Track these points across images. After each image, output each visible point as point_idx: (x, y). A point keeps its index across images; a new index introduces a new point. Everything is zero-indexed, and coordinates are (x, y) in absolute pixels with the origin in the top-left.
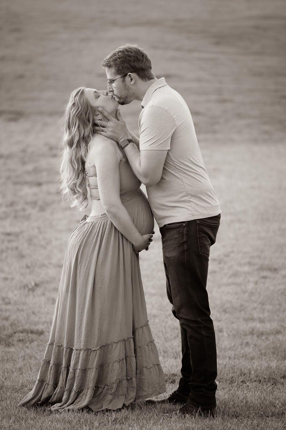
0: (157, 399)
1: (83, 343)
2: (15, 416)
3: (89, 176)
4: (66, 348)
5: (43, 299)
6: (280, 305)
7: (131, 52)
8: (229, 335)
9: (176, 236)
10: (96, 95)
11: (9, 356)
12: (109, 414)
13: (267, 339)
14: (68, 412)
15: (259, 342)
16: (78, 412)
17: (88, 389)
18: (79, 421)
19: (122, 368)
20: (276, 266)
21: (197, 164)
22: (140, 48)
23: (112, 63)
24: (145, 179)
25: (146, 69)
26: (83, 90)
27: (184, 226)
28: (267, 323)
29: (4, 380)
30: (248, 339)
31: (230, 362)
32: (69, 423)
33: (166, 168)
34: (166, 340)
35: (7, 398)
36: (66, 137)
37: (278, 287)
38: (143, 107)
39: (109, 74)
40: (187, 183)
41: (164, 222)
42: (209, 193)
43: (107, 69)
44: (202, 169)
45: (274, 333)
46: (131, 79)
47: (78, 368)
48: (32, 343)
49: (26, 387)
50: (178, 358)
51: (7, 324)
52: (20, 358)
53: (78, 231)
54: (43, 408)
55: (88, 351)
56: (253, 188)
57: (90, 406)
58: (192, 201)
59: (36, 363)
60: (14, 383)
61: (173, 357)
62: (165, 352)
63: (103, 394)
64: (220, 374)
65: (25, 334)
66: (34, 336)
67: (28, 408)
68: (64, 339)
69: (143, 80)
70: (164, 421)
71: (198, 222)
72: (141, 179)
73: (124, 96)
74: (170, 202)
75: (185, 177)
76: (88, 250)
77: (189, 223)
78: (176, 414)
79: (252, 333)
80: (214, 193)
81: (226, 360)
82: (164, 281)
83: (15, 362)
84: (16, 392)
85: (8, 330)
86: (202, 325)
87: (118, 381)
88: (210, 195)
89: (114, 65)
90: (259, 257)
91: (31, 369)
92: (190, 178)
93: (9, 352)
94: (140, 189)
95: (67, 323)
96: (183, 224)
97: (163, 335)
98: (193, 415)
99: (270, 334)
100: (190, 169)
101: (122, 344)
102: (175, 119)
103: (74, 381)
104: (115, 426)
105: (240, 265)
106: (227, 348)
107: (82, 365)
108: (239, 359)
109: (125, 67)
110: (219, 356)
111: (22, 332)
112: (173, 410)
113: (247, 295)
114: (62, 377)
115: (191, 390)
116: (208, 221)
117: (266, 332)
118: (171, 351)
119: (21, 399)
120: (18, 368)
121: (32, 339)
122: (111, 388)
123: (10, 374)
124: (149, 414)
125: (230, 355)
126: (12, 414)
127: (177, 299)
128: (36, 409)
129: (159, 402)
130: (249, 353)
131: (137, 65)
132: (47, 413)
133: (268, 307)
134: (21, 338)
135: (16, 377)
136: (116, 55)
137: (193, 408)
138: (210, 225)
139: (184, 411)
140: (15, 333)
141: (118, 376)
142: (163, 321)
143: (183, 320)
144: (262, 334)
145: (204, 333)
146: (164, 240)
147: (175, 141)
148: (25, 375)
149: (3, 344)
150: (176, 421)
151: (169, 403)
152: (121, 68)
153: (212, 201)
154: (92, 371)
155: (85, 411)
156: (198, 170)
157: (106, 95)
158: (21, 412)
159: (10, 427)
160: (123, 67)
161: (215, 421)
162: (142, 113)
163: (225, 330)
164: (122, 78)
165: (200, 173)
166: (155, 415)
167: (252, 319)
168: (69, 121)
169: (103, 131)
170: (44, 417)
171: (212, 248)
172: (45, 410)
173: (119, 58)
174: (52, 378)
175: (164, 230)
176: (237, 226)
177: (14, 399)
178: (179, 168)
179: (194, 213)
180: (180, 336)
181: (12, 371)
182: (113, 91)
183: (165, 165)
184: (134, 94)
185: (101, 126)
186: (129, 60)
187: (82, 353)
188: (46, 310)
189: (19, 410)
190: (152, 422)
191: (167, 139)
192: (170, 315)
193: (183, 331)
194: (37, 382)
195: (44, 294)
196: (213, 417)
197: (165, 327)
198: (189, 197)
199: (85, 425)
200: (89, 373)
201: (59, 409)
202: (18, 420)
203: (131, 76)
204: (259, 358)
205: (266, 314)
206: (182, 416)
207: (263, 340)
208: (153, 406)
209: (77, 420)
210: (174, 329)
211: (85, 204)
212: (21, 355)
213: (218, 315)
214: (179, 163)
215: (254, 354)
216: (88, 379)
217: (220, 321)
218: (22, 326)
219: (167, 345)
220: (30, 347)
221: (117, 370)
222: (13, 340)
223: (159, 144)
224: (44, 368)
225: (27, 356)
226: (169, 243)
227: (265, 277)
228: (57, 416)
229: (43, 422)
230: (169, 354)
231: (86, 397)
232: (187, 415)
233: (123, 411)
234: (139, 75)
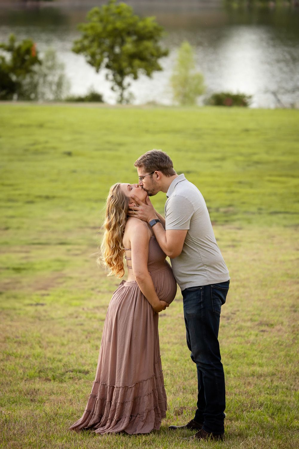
0: (178, 426)
1: (122, 382)
2: (67, 437)
3: (126, 250)
4: (110, 386)
5: (89, 346)
6: (275, 353)
7: (157, 155)
8: (235, 376)
9: (195, 297)
10: (129, 188)
11: (62, 390)
12: (140, 437)
13: (265, 379)
14: (108, 434)
15: (259, 382)
16: (116, 435)
17: (125, 418)
18: (117, 442)
19: (150, 401)
20: (272, 322)
21: (211, 240)
22: (163, 152)
23: (142, 164)
24: (169, 252)
25: (169, 168)
26: (119, 184)
27: (201, 290)
28: (265, 367)
29: (58, 409)
30: (250, 379)
31: (236, 398)
32: (109, 444)
33: (186, 244)
34: (186, 379)
35: (60, 423)
36: (106, 222)
37: (274, 339)
38: (168, 197)
39: (140, 172)
40: (203, 256)
41: (185, 286)
42: (221, 264)
43: (138, 168)
44: (215, 245)
45: (271, 375)
46: (157, 176)
47: (118, 402)
48: (80, 380)
49: (75, 415)
50: (194, 394)
51: (60, 365)
52: (70, 392)
53: (118, 293)
54: (88, 431)
55: (126, 388)
56: (254, 260)
57: (126, 431)
58: (207, 270)
59: (83, 396)
60: (66, 411)
61: (190, 393)
62: (184, 389)
63: (136, 421)
64: (228, 407)
65: (74, 373)
66: (81, 375)
67: (76, 432)
68: (108, 379)
69: (167, 176)
70: (183, 443)
71: (212, 286)
72: (166, 252)
73: (151, 189)
74: (190, 271)
75: (202, 251)
76: (126, 309)
77: (205, 287)
78: (193, 438)
79: (253, 375)
80: (225, 263)
81: (232, 395)
82: (185, 333)
83: (66, 395)
84: (67, 419)
85: (61, 370)
86: (215, 368)
87: (147, 411)
88: (222, 265)
89: (144, 165)
90: (259, 315)
91: (79, 401)
92: (206, 252)
93: (62, 387)
94: (166, 260)
95: (110, 366)
96: (200, 288)
97: (183, 375)
98: (206, 439)
99: (267, 376)
100: (205, 245)
101: (150, 381)
102: (194, 206)
103: (115, 412)
104: (145, 446)
105: (244, 321)
106: (233, 387)
107: (121, 399)
108: (243, 396)
109: (153, 166)
110: (227, 393)
111: (72, 372)
112: (191, 435)
113: (249, 344)
114: (107, 409)
115: (205, 419)
116: (220, 286)
117: (264, 374)
118: (189, 388)
119: (71, 424)
120: (69, 400)
121: (80, 377)
122: (142, 416)
123: (63, 404)
124: (171, 438)
125: (235, 392)
126: (64, 436)
127: (195, 347)
128: (83, 432)
129: (179, 428)
130: (250, 391)
131: (162, 165)
132: (91, 435)
133: (266, 354)
134: (71, 376)
135: (68, 407)
136: (145, 158)
137: (206, 433)
138: (221, 289)
139: (199, 435)
140: (67, 372)
141: (147, 407)
142: (183, 365)
143: (199, 364)
144: (261, 376)
145: (216, 374)
146: (185, 300)
147: (193, 223)
148: (75, 405)
149: (57, 381)
150: (192, 444)
151: (187, 429)
152: (149, 167)
153: (223, 270)
154: (129, 404)
155: (121, 434)
156: (212, 246)
157: (137, 187)
158: (72, 434)
159: (62, 446)
160: (151, 167)
161: (224, 444)
162: (168, 201)
163: (231, 372)
164: (150, 175)
165: (214, 248)
166: (176, 438)
167: (254, 364)
168: (109, 210)
169: (135, 214)
170: (89, 438)
171: (222, 307)
172: (90, 433)
173: (148, 160)
174: (98, 410)
175: (185, 293)
176: (242, 290)
177: (66, 424)
178: (197, 244)
179: (209, 279)
180: (197, 376)
181: (64, 402)
182: (142, 185)
183: (185, 241)
184: (160, 187)
185: (134, 210)
186: (156, 161)
187: (121, 390)
188: (91, 354)
189: (70, 433)
190: (174, 444)
191: (188, 221)
192: (188, 360)
193: (199, 372)
194: (85, 412)
195: (89, 342)
196: (222, 440)
197: (185, 369)
198: (205, 267)
199: (121, 446)
200: (126, 405)
201: (101, 432)
202: (69, 440)
203: (157, 173)
204: (258, 395)
205: (264, 360)
206: (197, 440)
207: (262, 380)
208: (175, 431)
209: (115, 441)
210: (191, 371)
211: (121, 273)
212: (71, 390)
213: (226, 360)
214: (197, 240)
215: (255, 391)
216: (126, 410)
217: (228, 365)
218: (72, 367)
219: (186, 383)
220: (78, 384)
221: (146, 402)
222: (65, 378)
223: (181, 225)
224: (91, 401)
225: (76, 390)
226: (189, 302)
227: (263, 331)
228: (100, 438)
229: (88, 443)
230: (188, 391)
231: (123, 424)
232: (201, 439)
233: (151, 435)
234: (163, 172)
